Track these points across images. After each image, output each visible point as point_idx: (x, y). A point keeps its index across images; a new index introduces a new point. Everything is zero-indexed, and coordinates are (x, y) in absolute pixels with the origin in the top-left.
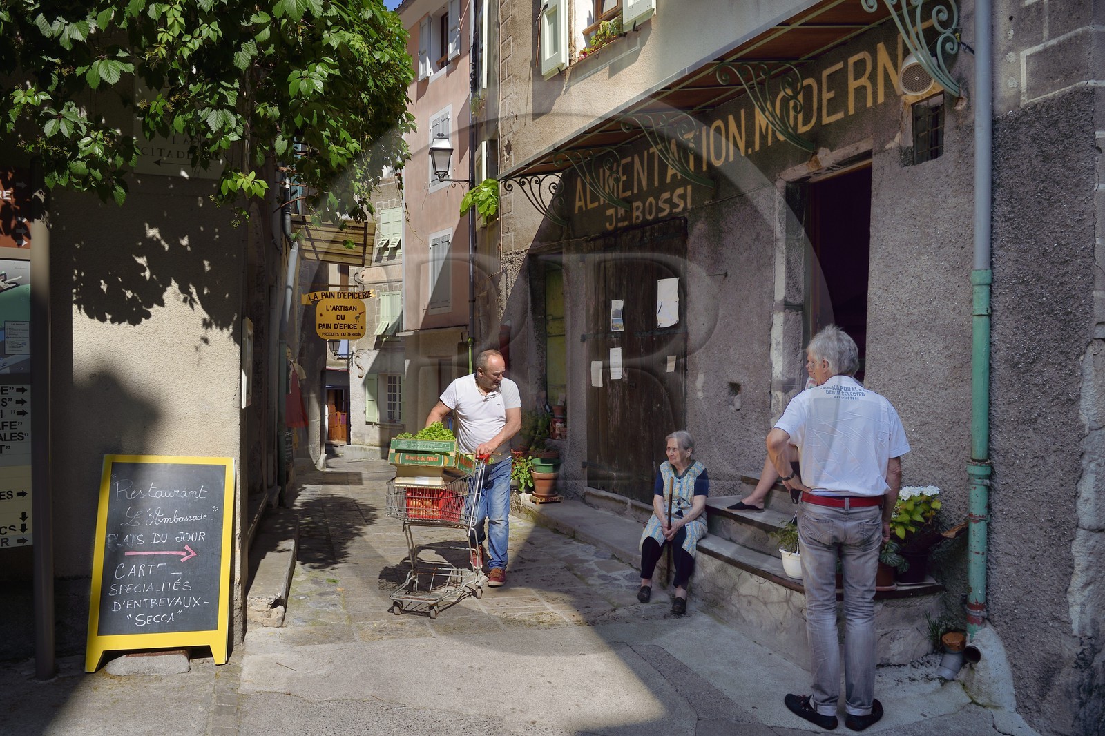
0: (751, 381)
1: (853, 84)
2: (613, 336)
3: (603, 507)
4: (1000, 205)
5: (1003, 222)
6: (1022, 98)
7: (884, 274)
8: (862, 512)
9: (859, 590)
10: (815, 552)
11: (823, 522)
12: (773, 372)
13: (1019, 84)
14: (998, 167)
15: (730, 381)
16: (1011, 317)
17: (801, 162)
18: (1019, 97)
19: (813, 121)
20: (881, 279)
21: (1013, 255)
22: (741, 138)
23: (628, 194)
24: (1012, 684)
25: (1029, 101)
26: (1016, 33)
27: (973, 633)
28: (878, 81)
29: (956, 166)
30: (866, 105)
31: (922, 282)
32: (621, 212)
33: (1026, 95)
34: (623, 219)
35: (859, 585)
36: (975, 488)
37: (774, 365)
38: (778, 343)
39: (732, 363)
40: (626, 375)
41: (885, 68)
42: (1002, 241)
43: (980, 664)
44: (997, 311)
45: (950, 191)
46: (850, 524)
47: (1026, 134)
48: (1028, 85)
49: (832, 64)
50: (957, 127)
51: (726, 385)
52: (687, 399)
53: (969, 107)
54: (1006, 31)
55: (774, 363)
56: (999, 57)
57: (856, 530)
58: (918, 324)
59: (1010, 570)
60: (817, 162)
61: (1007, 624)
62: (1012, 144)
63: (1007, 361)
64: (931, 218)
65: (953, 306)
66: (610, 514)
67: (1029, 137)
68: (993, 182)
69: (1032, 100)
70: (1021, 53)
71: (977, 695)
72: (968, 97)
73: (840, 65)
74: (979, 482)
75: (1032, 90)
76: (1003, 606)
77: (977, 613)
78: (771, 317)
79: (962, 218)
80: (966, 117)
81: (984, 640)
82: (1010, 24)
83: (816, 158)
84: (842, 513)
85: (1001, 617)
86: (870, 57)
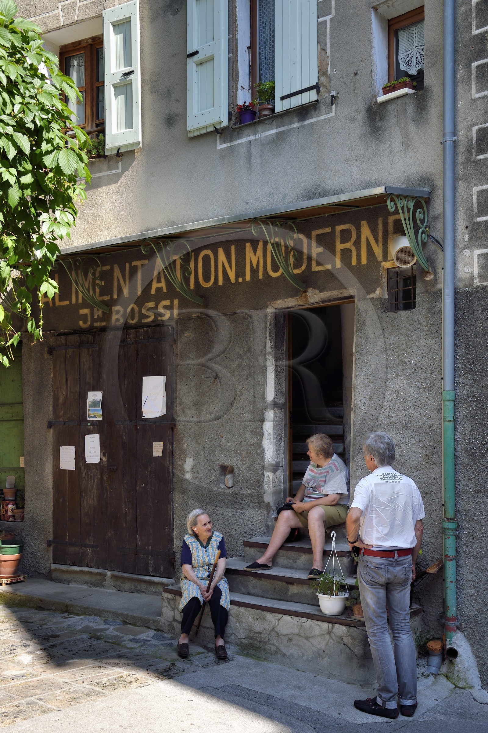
0: (244, 464)
1: (339, 246)
2: (89, 424)
3: (75, 581)
4: (460, 348)
5: (462, 359)
6: (475, 281)
7: (368, 388)
8: (405, 559)
9: (402, 614)
10: (374, 590)
11: (381, 569)
12: (266, 457)
13: (473, 271)
14: (458, 323)
15: (221, 463)
16: (468, 423)
17: (292, 296)
18: (473, 280)
19: (303, 267)
20: (365, 391)
21: (470, 382)
22: (231, 268)
23: (107, 298)
24: (477, 670)
25: (480, 284)
26: (470, 238)
27: (451, 638)
28: (362, 249)
29: (426, 318)
30: (351, 263)
31: (400, 395)
32: (98, 313)
33: (478, 279)
34: (100, 320)
35: (402, 611)
36: (449, 538)
37: (266, 452)
38: (269, 434)
39: (224, 450)
40: (105, 459)
41: (367, 239)
42: (461, 372)
43: (458, 659)
44: (458, 418)
45: (422, 335)
46: (398, 569)
47: (478, 304)
48: (479, 273)
49: (320, 227)
50: (427, 292)
51: (217, 468)
52: (174, 480)
53: (435, 280)
54: (463, 236)
55: (266, 450)
56: (458, 251)
57: (402, 572)
58: (396, 425)
59: (472, 592)
60: (306, 298)
61: (472, 628)
62: (468, 309)
63: (467, 451)
64: (406, 351)
65: (425, 413)
66: (85, 587)
67: (480, 307)
68: (455, 333)
69: (482, 283)
70: (474, 252)
71: (458, 681)
72: (434, 273)
73: (328, 230)
74: (451, 533)
75: (481, 277)
76: (468, 617)
77: (453, 623)
78: (263, 414)
79: (431, 354)
80: (434, 286)
81: (458, 642)
82: (466, 230)
83: (306, 295)
84: (392, 561)
85: (467, 625)
86: (355, 229)
